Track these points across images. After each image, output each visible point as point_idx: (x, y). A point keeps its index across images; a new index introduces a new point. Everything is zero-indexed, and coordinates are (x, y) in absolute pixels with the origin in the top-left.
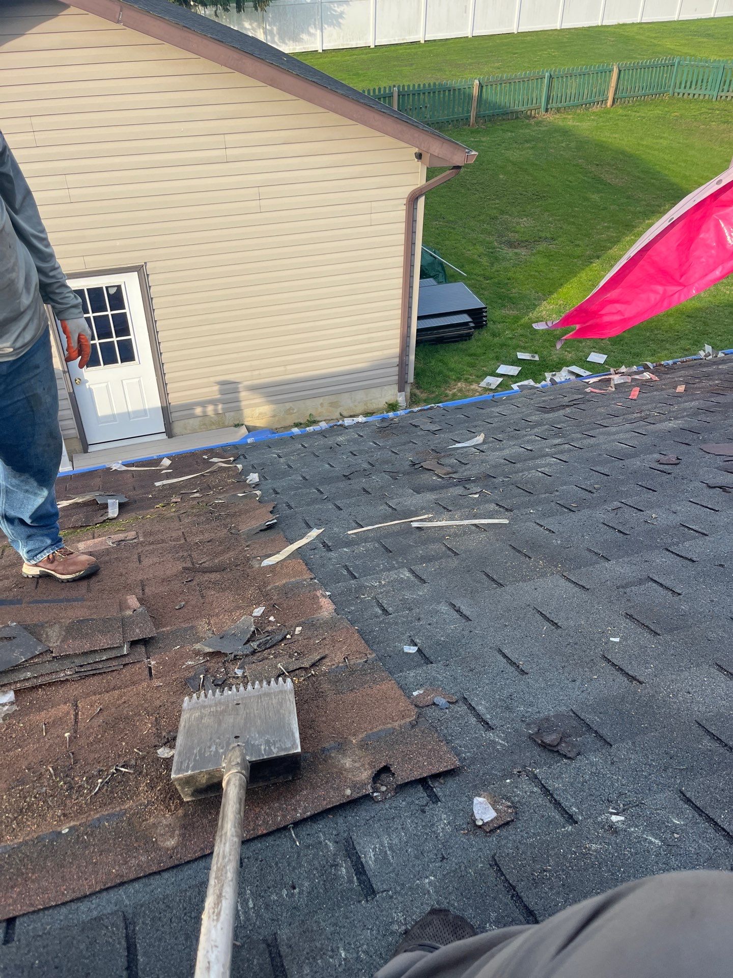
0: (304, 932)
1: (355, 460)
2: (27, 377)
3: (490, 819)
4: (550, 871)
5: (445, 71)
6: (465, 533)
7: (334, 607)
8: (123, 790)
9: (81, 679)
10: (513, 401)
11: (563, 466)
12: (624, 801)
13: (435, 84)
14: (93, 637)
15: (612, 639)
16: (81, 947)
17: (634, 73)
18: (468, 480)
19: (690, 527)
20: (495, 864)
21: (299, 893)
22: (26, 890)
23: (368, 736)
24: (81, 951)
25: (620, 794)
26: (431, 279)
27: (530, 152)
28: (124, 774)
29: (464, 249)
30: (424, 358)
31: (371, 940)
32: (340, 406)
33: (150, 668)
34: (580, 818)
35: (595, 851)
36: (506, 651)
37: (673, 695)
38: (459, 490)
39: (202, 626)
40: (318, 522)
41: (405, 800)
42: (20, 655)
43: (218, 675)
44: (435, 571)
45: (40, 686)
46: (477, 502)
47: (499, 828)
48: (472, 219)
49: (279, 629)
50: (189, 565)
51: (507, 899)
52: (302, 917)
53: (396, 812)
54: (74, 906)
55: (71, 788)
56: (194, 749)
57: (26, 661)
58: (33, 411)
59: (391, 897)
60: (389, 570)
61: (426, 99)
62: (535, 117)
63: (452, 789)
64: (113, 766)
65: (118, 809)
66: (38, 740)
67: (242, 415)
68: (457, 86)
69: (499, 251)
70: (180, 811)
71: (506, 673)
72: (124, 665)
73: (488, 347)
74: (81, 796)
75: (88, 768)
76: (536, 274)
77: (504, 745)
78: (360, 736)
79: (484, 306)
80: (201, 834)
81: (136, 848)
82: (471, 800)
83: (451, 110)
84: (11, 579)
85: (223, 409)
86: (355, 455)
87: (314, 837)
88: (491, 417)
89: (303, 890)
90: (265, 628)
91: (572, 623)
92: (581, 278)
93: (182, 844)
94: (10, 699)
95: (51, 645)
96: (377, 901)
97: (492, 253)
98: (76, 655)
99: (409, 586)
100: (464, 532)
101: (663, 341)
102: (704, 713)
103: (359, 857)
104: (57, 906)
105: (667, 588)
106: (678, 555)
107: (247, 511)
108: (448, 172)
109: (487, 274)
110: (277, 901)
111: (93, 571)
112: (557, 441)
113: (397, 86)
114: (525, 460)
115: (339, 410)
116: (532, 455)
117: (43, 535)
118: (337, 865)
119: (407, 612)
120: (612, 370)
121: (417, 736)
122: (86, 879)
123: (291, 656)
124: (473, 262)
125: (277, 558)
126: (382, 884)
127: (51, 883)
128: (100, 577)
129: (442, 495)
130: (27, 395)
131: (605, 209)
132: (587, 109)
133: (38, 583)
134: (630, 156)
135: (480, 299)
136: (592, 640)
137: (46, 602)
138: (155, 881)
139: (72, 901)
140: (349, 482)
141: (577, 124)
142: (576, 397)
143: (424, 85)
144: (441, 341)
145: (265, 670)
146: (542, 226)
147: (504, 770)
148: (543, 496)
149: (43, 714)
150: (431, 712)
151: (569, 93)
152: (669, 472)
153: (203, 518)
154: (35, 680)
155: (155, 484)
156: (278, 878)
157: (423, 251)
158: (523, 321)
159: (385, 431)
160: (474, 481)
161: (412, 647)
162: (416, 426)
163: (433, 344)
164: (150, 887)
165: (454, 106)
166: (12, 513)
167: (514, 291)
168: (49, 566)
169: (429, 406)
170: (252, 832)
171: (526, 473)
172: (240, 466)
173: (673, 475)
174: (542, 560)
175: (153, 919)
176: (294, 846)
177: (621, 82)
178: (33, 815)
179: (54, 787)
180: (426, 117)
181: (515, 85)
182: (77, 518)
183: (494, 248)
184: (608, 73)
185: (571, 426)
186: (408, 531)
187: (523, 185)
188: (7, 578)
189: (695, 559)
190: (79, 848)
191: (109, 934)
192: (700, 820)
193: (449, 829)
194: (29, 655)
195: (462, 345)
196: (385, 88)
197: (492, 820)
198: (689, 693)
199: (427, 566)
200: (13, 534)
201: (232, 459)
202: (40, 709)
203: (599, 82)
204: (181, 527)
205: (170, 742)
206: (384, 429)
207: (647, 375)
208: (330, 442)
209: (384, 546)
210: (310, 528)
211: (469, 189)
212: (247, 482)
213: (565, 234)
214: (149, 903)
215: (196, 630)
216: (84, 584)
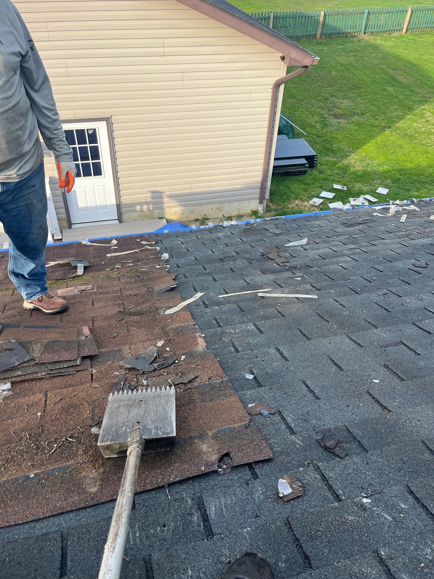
0: (168, 556)
1: (228, 249)
2: (27, 192)
3: (287, 494)
4: (321, 531)
5: (304, 5)
6: (290, 303)
7: (206, 344)
8: (69, 452)
9: (51, 378)
10: (328, 218)
11: (354, 263)
12: (372, 489)
13: (296, 12)
14: (60, 352)
15: (374, 381)
16: (35, 552)
17: (421, 13)
18: (295, 268)
19: (430, 310)
20: (288, 523)
21: (167, 530)
22: (5, 512)
23: (219, 432)
24: (34, 555)
25: (370, 484)
26: (285, 136)
27: (353, 58)
28: (70, 442)
29: (307, 117)
30: (276, 184)
31: (208, 566)
32: (223, 211)
33: (92, 375)
34: (344, 498)
35: (351, 521)
36: (308, 383)
37: (409, 421)
38: (288, 274)
39: (126, 349)
40: (201, 288)
41: (237, 475)
42: (16, 361)
43: (132, 383)
44: (269, 326)
45: (27, 380)
46: (300, 283)
47: (292, 499)
48: (313, 99)
49: (171, 356)
50: (122, 310)
51: (294, 548)
52: (167, 546)
53: (231, 482)
54: (33, 524)
55: (38, 448)
56: (112, 428)
57: (19, 364)
58: (30, 213)
59: (223, 539)
60: (241, 323)
61: (291, 21)
62: (357, 37)
63: (266, 471)
64: (64, 436)
65: (64, 465)
66: (22, 415)
67: (164, 211)
68: (310, 14)
69: (328, 120)
70: (101, 469)
71: (307, 397)
72: (77, 371)
73: (315, 180)
74: (44, 454)
75: (49, 436)
76: (350, 136)
77: (301, 445)
78: (214, 431)
79: (316, 154)
80: (112, 486)
81: (73, 491)
82: (277, 479)
83: (306, 29)
84: (17, 310)
85: (153, 208)
86: (228, 246)
87: (180, 494)
88: (313, 227)
89: (170, 528)
90: (163, 355)
91: (350, 368)
92: (377, 140)
93: (100, 491)
94: (8, 387)
95: (34, 356)
96: (214, 540)
97: (323, 121)
98: (49, 363)
99: (253, 335)
100: (290, 301)
101: (424, 183)
102: (428, 435)
103: (206, 510)
104: (22, 523)
105: (412, 350)
106: (421, 328)
107: (159, 278)
108: (300, 69)
109: (319, 134)
110: (154, 534)
111: (64, 309)
112: (352, 246)
113: (273, 12)
114: (332, 257)
115: (222, 213)
116: (337, 254)
117: (35, 285)
118: (192, 514)
119: (250, 352)
120: (391, 202)
121: (249, 434)
122: (42, 508)
123: (177, 375)
124: (311, 126)
125: (174, 309)
126: (218, 529)
127: (21, 509)
128: (68, 313)
129: (278, 277)
130: (27, 203)
131: (396, 97)
132: (390, 34)
133: (32, 313)
134: (414, 65)
135: (314, 149)
136: (361, 380)
137: (35, 327)
138: (83, 513)
139: (32, 521)
140: (223, 263)
141: (383, 43)
142: (367, 218)
143: (290, 12)
144: (288, 174)
145: (160, 382)
146: (356, 106)
147: (299, 461)
148: (341, 282)
149: (26, 398)
150: (259, 419)
151: (379, 23)
152: (420, 272)
153: (133, 280)
154: (24, 377)
155: (107, 255)
156: (156, 519)
157: (281, 118)
158: (339, 165)
159: (247, 231)
160: (299, 269)
161: (251, 375)
162: (267, 230)
163: (282, 176)
164: (78, 517)
165: (307, 26)
166: (17, 271)
167: (335, 146)
168: (39, 304)
169: (276, 217)
170: (143, 487)
171: (331, 266)
172: (158, 248)
173: (422, 275)
174: (335, 325)
175: (78, 538)
176: (167, 499)
177: (412, 18)
178: (14, 463)
179: (28, 447)
180: (289, 33)
181: (346, 16)
182: (58, 274)
183: (325, 118)
184: (405, 12)
185: (362, 237)
186: (255, 298)
187: (346, 79)
188: (15, 309)
189: (431, 332)
190: (39, 487)
191: (52, 545)
192: (417, 506)
193: (262, 497)
194: (21, 361)
195: (300, 178)
196: (266, 13)
197: (289, 494)
198: (419, 421)
199: (265, 323)
200: (18, 283)
201: (154, 243)
202: (25, 396)
203: (399, 17)
204: (120, 284)
205: (99, 424)
206: (247, 230)
207: (412, 207)
208: (213, 236)
209: (240, 307)
210: (196, 291)
211: (312, 80)
212: (162, 258)
213: (370, 111)
214: (77, 527)
215: (122, 352)
216: (58, 316)
